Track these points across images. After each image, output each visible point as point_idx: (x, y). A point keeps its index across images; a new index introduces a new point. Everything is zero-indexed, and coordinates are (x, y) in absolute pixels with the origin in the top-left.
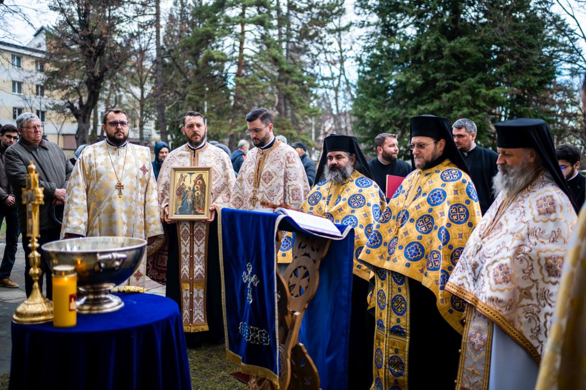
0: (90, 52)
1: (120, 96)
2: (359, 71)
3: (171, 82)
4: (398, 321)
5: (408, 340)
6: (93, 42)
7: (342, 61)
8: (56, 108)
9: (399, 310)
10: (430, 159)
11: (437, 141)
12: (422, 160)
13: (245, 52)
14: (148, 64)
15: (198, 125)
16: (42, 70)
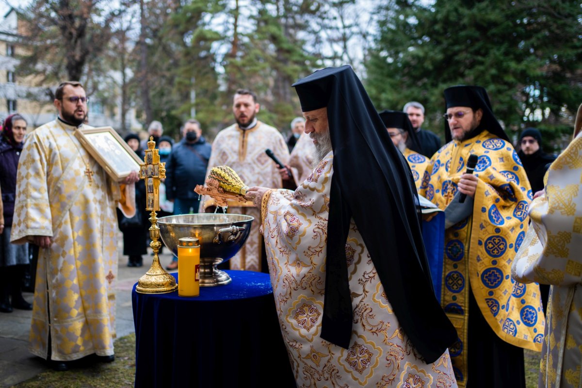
0: (71, 34)
1: (99, 82)
2: (364, 49)
3: (156, 66)
4: (454, 298)
5: (466, 318)
6: (73, 23)
7: (344, 39)
8: (29, 96)
9: (455, 287)
10: (469, 129)
11: (474, 110)
12: (460, 130)
13: (240, 30)
14: (130, 46)
15: (246, 105)
16: (13, 55)
